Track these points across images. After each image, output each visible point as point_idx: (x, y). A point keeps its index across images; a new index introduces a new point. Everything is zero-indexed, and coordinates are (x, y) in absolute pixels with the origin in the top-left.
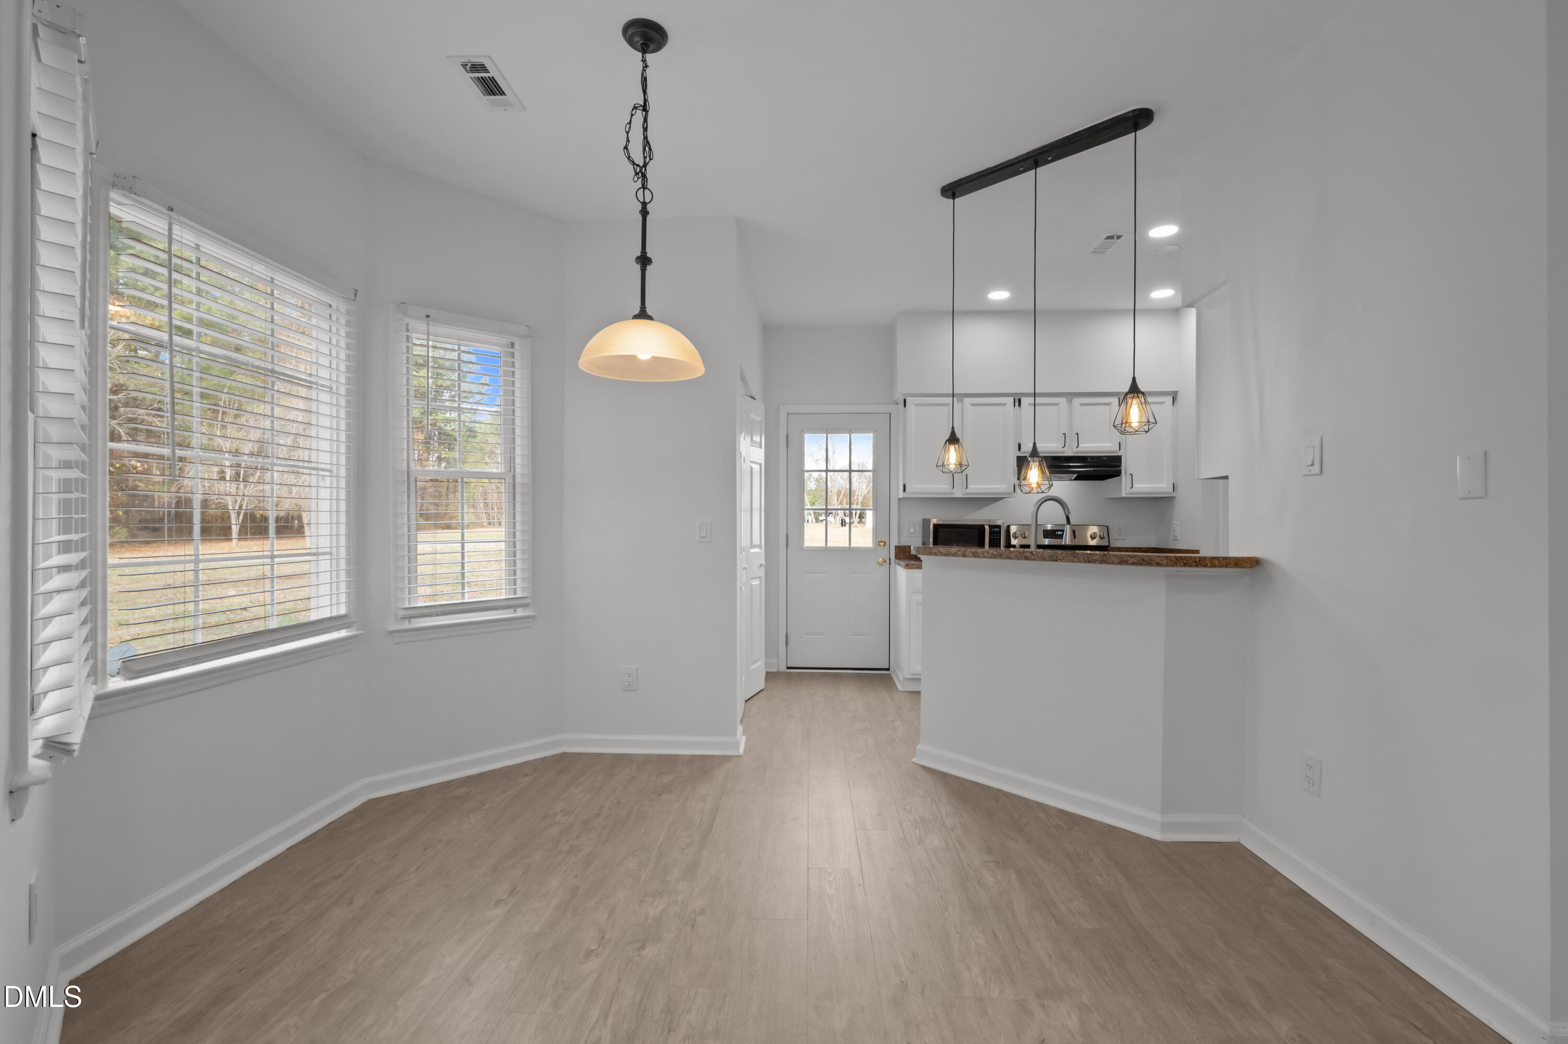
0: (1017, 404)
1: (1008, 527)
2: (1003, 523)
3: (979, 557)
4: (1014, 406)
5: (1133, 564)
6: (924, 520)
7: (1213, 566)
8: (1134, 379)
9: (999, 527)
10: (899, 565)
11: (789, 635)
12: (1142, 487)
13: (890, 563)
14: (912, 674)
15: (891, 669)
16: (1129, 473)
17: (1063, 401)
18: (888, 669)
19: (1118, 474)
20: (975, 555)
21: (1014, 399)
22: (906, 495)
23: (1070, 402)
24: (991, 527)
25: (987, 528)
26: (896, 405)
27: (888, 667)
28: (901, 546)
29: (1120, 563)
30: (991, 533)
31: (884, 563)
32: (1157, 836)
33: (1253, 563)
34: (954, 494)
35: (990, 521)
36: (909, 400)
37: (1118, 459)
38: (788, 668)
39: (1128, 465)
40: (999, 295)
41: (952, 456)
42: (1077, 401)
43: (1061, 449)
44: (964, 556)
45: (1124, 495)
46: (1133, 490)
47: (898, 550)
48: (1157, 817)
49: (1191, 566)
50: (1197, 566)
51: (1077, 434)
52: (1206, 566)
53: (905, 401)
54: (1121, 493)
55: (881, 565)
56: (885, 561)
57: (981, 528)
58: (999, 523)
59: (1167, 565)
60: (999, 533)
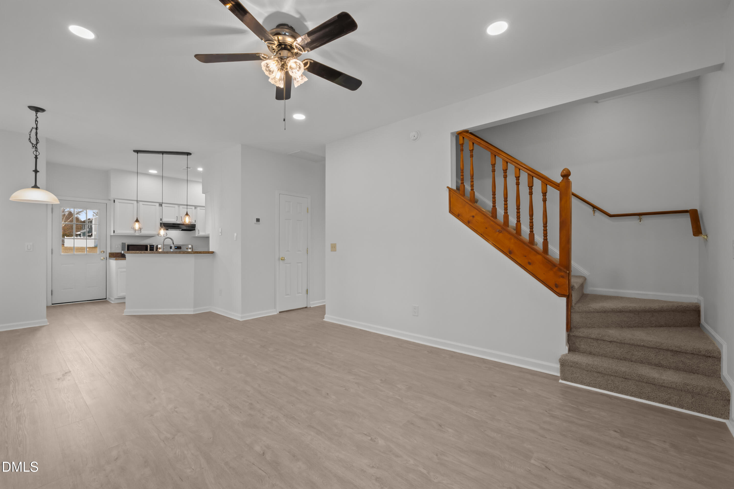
0: (160, 206)
1: (157, 246)
2: (155, 245)
3: (146, 253)
4: (159, 206)
5: (186, 253)
6: (122, 243)
7: (203, 253)
8: (187, 212)
9: (153, 245)
10: (111, 259)
11: (53, 290)
12: (202, 234)
13: (106, 259)
14: (118, 297)
15: (107, 298)
16: (198, 229)
17: (176, 206)
18: (106, 299)
19: (194, 230)
20: (145, 253)
21: (159, 204)
22: (114, 234)
23: (179, 207)
24: (150, 245)
25: (149, 246)
26: (110, 201)
27: (105, 298)
28: (112, 253)
29: (183, 253)
30: (150, 247)
31: (104, 259)
32: (192, 313)
33: (213, 253)
34: (135, 234)
35: (150, 243)
36: (116, 200)
37: (195, 225)
38: (52, 304)
39: (197, 227)
40: (153, 172)
41: (137, 226)
42: (181, 207)
43: (176, 221)
44: (141, 253)
45: (196, 236)
46: (199, 235)
47: (110, 254)
48: (193, 309)
49: (199, 254)
50: (200, 254)
51: (181, 217)
52: (202, 253)
53: (114, 201)
54: (196, 235)
55: (102, 260)
56: (104, 258)
57: (146, 246)
58: (154, 244)
59: (193, 254)
60: (153, 247)
